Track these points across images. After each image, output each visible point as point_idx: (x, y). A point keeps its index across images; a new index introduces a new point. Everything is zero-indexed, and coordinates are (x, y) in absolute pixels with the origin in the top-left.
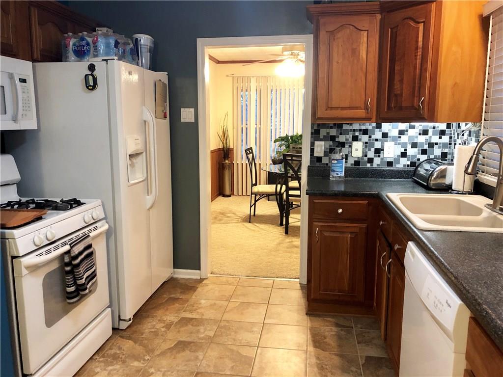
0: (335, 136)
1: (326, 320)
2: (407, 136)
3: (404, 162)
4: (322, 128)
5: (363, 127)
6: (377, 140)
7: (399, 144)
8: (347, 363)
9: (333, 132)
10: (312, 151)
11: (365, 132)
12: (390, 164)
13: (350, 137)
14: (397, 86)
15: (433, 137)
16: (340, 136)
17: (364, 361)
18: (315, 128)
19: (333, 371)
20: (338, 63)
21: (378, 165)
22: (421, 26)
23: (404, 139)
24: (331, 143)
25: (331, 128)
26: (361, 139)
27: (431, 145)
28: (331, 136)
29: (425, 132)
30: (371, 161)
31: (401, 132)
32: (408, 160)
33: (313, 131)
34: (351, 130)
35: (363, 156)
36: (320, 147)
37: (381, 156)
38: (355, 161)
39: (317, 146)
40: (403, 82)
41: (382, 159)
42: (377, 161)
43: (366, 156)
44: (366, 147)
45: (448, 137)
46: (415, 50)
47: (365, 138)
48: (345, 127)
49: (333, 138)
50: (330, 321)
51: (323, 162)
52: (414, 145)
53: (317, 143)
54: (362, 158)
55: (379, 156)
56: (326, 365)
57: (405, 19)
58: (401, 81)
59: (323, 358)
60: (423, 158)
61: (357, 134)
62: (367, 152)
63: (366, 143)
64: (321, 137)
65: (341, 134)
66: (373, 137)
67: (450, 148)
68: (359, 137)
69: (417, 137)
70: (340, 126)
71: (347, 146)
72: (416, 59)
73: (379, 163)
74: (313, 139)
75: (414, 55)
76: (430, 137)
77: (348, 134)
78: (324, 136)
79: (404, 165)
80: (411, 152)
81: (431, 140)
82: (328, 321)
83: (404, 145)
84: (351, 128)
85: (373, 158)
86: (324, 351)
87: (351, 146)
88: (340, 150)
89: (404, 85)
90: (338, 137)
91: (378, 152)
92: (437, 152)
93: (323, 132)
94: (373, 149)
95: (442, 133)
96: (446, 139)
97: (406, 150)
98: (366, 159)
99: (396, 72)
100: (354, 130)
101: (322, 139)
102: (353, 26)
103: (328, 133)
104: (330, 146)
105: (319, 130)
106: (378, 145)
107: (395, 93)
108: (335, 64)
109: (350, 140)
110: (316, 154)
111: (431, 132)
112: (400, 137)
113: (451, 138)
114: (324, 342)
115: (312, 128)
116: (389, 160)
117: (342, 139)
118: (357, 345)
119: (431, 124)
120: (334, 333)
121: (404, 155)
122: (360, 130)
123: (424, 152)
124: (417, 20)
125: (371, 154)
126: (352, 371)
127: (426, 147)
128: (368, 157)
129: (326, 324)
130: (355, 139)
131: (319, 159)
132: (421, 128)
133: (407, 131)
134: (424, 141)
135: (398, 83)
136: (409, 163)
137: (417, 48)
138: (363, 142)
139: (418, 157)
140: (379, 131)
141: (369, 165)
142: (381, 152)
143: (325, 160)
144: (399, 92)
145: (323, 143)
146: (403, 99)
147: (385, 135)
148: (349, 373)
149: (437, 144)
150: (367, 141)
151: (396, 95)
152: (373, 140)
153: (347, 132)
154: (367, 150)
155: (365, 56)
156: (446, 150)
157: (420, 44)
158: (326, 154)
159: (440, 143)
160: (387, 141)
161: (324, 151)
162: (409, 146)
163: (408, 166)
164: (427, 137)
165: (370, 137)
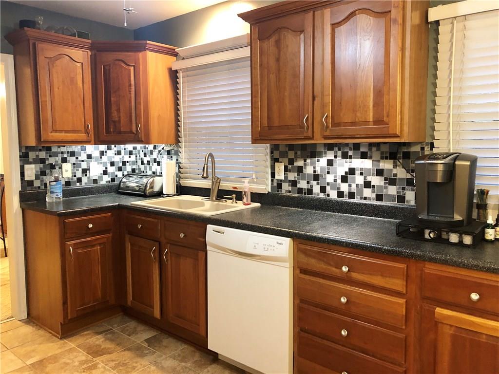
0: (45, 158)
1: (83, 335)
2: (106, 156)
3: (106, 178)
4: (31, 151)
5: (70, 150)
6: (83, 161)
7: (101, 163)
8: (138, 351)
9: (43, 154)
10: (22, 174)
11: (72, 154)
12: (95, 181)
13: (59, 159)
14: (115, 114)
15: (125, 156)
16: (50, 158)
17: (147, 344)
18: (23, 150)
19: (134, 361)
20: (58, 88)
21: (86, 183)
22: (132, 69)
23: (105, 158)
24: (41, 166)
25: (40, 150)
26: (69, 161)
27: (124, 163)
28: (40, 159)
29: (119, 153)
30: (79, 180)
31: (102, 153)
32: (109, 177)
33: (21, 154)
34: (59, 153)
35: (72, 177)
36: (31, 171)
37: (88, 175)
38: (66, 182)
39: (27, 170)
40: (120, 111)
41: (89, 178)
42: (85, 180)
43: (75, 176)
44: (74, 167)
45: (135, 156)
46: (129, 87)
47: (73, 159)
48: (54, 149)
49: (43, 161)
50: (88, 334)
51: (34, 186)
52: (112, 164)
53: (26, 166)
54: (72, 179)
55: (86, 175)
56: (125, 361)
57: (117, 60)
58: (118, 111)
59: (117, 359)
60: (120, 174)
61: (65, 156)
62: (75, 173)
63: (74, 164)
64: (31, 160)
65: (50, 156)
66: (80, 158)
67: (137, 165)
68: (68, 159)
69: (113, 157)
70: (49, 149)
71: (57, 168)
72: (130, 94)
73: (86, 182)
74: (22, 162)
75: (128, 90)
76: (123, 157)
77: (57, 157)
78: (34, 159)
79: (107, 182)
80: (111, 169)
81: (123, 160)
82: (86, 335)
83: (105, 164)
84: (59, 150)
85: (81, 178)
86: (110, 354)
87: (61, 168)
88: (51, 172)
89: (121, 114)
90: (48, 159)
91: (85, 171)
92: (129, 168)
93: (32, 155)
94: (80, 170)
95: (131, 153)
96: (133, 158)
97: (106, 168)
98: (75, 179)
99: (112, 102)
100: (62, 153)
101: (31, 162)
102: (69, 56)
103: (37, 156)
104: (41, 168)
105: (28, 153)
106: (84, 166)
107: (113, 119)
108: (56, 90)
109: (60, 162)
110: (27, 178)
111: (123, 152)
112: (101, 158)
113: (136, 156)
114: (103, 349)
115: (20, 151)
116: (94, 178)
117: (52, 160)
118: (130, 337)
119: (122, 146)
120: (102, 340)
121: (105, 172)
122: (68, 152)
123: (120, 169)
124: (128, 63)
125: (79, 174)
126: (147, 353)
127: (121, 165)
128: (77, 176)
129: (87, 337)
130: (64, 160)
131: (31, 183)
132: (116, 149)
133: (106, 152)
134: (119, 160)
135: (115, 112)
136: (110, 179)
137: (130, 85)
138: (71, 163)
139: (116, 174)
140: (84, 153)
141: (78, 184)
142: (88, 171)
143: (37, 184)
144: (117, 119)
145: (33, 166)
146: (121, 125)
147: (89, 156)
148: (147, 356)
149: (128, 162)
150: (74, 162)
151: (114, 122)
152: (80, 161)
153: (55, 155)
154: (75, 171)
155: (81, 85)
156: (134, 167)
157: (133, 82)
158: (37, 177)
159: (130, 161)
160: (92, 161)
161: (35, 174)
162: (109, 165)
163: (109, 182)
164: (120, 157)
165: (77, 158)
